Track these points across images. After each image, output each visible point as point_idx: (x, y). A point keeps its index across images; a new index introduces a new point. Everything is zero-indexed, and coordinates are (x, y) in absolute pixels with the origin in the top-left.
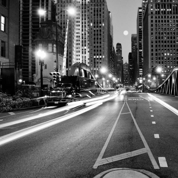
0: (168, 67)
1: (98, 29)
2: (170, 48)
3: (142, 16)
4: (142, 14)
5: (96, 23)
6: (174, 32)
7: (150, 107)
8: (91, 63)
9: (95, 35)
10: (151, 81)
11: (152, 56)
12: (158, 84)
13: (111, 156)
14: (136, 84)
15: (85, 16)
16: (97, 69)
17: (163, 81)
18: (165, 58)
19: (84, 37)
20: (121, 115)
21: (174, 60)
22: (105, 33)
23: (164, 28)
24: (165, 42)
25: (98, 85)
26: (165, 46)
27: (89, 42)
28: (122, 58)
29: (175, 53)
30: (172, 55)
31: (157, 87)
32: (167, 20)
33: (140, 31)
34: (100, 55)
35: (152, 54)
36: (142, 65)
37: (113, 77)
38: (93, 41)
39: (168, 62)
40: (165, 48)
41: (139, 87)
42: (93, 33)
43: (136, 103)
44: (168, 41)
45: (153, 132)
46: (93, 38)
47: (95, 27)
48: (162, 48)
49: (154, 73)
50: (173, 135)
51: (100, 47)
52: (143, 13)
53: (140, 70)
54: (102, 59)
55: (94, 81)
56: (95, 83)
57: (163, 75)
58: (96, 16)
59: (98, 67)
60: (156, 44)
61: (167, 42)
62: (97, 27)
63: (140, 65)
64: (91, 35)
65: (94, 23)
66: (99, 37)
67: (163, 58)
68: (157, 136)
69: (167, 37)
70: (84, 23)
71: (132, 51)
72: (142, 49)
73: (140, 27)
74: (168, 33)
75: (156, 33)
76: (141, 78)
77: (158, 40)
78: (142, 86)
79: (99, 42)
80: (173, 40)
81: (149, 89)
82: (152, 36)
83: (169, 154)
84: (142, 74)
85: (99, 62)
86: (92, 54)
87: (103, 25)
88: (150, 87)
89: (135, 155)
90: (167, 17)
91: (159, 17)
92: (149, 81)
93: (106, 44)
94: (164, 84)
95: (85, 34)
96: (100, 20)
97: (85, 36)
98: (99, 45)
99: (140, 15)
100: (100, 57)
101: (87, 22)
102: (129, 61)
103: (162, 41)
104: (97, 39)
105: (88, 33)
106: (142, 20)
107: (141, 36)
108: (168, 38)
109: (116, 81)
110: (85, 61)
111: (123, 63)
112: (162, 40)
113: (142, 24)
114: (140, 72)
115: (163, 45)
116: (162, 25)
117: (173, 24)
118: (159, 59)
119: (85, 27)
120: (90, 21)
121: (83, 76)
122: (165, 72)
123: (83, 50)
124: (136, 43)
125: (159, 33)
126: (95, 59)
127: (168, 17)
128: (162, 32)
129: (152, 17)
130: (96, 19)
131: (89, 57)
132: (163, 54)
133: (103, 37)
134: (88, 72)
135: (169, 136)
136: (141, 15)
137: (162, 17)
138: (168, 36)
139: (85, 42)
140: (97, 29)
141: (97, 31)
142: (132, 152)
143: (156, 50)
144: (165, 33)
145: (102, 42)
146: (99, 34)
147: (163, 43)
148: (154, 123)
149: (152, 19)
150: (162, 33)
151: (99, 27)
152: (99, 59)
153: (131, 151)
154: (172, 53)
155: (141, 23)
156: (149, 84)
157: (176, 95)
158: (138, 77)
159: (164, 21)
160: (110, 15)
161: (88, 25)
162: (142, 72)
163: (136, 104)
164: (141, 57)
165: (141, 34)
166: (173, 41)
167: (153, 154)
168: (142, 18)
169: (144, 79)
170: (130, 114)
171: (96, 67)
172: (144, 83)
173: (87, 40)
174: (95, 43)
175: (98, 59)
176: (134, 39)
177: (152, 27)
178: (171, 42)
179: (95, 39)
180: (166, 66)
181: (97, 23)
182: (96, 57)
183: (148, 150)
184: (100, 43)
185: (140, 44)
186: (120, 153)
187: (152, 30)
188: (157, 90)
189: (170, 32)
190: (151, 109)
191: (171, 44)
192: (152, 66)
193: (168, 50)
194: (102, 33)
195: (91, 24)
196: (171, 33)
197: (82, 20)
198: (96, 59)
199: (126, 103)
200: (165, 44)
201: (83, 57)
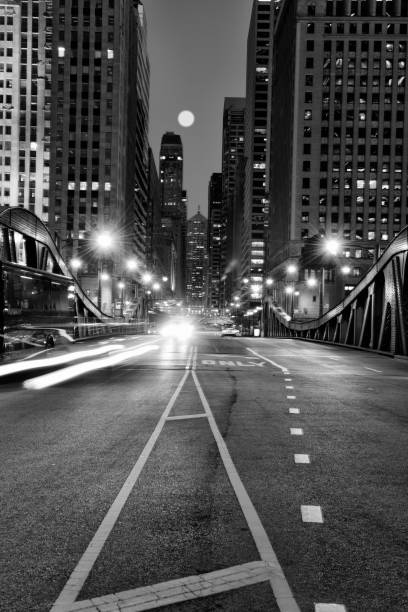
0: (371, 235)
1: (89, 70)
2: (381, 158)
3: (271, 21)
4: (271, 13)
5: (80, 45)
6: (401, 90)
7: (289, 397)
8: (57, 209)
9: (73, 95)
10: (297, 293)
11: (307, 191)
12: (327, 306)
13: (115, 591)
14: (237, 302)
15: (35, 13)
16: (81, 237)
17: (349, 292)
18: (360, 199)
19: (29, 103)
20: (168, 423)
21: (397, 210)
22: (115, 91)
23: (358, 75)
24: (362, 133)
25: (80, 301)
26: (362, 150)
27: (48, 124)
28: (184, 194)
29: (399, 181)
30: (386, 187)
31: (322, 315)
32: (371, 39)
33: (258, 88)
34: (95, 178)
35: (306, 183)
36: (261, 227)
37: (141, 268)
38: (66, 120)
39: (371, 215)
40: (360, 158)
41: (250, 313)
42: (67, 88)
43: (233, 378)
44: (374, 131)
45: (298, 495)
46: (67, 106)
47: (74, 62)
48: (349, 158)
49: (311, 260)
50: (381, 513)
51: (96, 145)
52: (276, 12)
53: (255, 244)
54: (101, 198)
55: (65, 284)
56: (68, 292)
57: (346, 270)
58: (81, 15)
59: (82, 227)
60: (324, 141)
61: (369, 131)
62: (86, 62)
63: (254, 227)
64: (60, 94)
65: (74, 45)
66: (92, 103)
67: (349, 200)
68: (313, 514)
69: (369, 114)
70: (29, 43)
71: (225, 168)
72: (264, 160)
73: (261, 69)
74: (376, 97)
75: (326, 95)
76: (257, 279)
77: (332, 123)
78: (260, 312)
79: (91, 124)
80: (395, 125)
81: (287, 325)
82: (308, 106)
83: (360, 591)
84: (261, 261)
85: (88, 206)
86: (59, 171)
87: (110, 54)
88: (292, 315)
89: (219, 589)
90: (372, 27)
91: (340, 30)
92: (289, 290)
93: (119, 133)
94: (349, 307)
95: (34, 90)
96: (98, 35)
97: (34, 100)
98: (89, 136)
99: (261, 17)
100: (95, 186)
101: (41, 40)
102: (212, 207)
103: (350, 131)
104: (85, 112)
105: (48, 86)
106: (271, 39)
107: (265, 105)
108: (375, 116)
109: (157, 287)
110: (32, 200)
111: (185, 214)
112: (350, 124)
113: (271, 57)
114: (254, 252)
115: (350, 147)
116: (353, 60)
117: (396, 59)
118: (335, 201)
119: (35, 59)
120: (57, 38)
121: (22, 262)
122: (358, 254)
123: (22, 154)
124: (241, 134)
125: (339, 96)
126: (71, 193)
127: (378, 28)
128: (350, 90)
129: (311, 30)
130: (81, 29)
131: (47, 186)
132: (351, 182)
133: (109, 106)
134: (39, 247)
135: (365, 516)
136: (267, 17)
137: (353, 29)
138: (375, 107)
139: (34, 122)
140: (86, 70)
141: (85, 78)
142: (207, 576)
143: (324, 167)
144: (363, 96)
145: (103, 128)
146: (91, 91)
147: (352, 137)
148: (303, 459)
149: (310, 37)
150: (351, 97)
151: (92, 64)
152: (89, 196)
153: (199, 572)
154: (387, 180)
155: (267, 53)
156: (290, 304)
157: (399, 351)
158: (245, 276)
159: (359, 46)
160: (141, 16)
161: (48, 54)
162: (261, 252)
163: (231, 381)
164: (259, 192)
165: (265, 97)
166: (394, 132)
167: (294, 590)
168: (272, 31)
169: (270, 282)
170: (206, 420)
171: (76, 226)
172: (269, 299)
173: (40, 114)
174: (72, 128)
175: (83, 194)
176: (233, 119)
177: (310, 70)
178: (387, 133)
179: (73, 111)
180: (360, 233)
181: (86, 45)
182: (78, 186)
183: (271, 572)
184: (96, 129)
185: (259, 139)
186: (156, 579)
187: (309, 81)
188: (322, 329)
189: (383, 91)
190: (293, 404)
191: (386, 142)
192: (305, 232)
193: (374, 165)
194: (104, 88)
195: (61, 51)
196: (388, 96)
197: (24, 28)
198: (77, 197)
199: (190, 375)
200: (361, 141)
201: (21, 184)
